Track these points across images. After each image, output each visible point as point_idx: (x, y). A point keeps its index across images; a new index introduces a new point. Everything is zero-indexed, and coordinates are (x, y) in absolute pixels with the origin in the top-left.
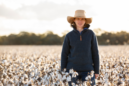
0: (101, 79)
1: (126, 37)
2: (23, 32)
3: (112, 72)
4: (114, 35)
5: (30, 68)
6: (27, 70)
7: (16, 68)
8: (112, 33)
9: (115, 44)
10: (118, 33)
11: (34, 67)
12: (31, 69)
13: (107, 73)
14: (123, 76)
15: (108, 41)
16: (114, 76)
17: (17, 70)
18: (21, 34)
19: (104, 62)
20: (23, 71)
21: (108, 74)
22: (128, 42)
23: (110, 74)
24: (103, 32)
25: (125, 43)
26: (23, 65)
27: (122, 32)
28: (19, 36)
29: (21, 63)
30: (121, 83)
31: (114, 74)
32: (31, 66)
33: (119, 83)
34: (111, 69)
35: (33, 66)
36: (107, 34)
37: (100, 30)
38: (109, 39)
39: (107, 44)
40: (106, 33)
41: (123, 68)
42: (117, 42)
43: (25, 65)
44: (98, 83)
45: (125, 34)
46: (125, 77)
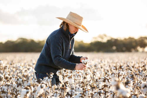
0: (107, 81)
1: (134, 44)
2: (21, 39)
3: (119, 73)
4: (121, 41)
5: (28, 72)
6: (26, 74)
7: (14, 72)
8: (119, 39)
9: (123, 51)
10: (125, 39)
11: (33, 72)
12: (30, 73)
13: (113, 75)
14: (131, 76)
15: (114, 48)
16: (121, 78)
17: (15, 74)
18: (19, 41)
19: (110, 66)
20: (21, 74)
21: (115, 75)
22: (136, 49)
23: (117, 75)
24: (109, 39)
25: (133, 50)
26: (21, 68)
27: (130, 38)
28: (16, 43)
29: (19, 67)
30: (129, 82)
31: (121, 76)
32: (30, 70)
33: (127, 82)
34: (118, 70)
35: (32, 70)
36: (113, 41)
37: (105, 35)
38: (115, 45)
39: (113, 51)
40: (112, 39)
41: (131, 72)
42: (124, 49)
43: (23, 69)
44: (103, 86)
45: (133, 40)
46: (134, 77)
